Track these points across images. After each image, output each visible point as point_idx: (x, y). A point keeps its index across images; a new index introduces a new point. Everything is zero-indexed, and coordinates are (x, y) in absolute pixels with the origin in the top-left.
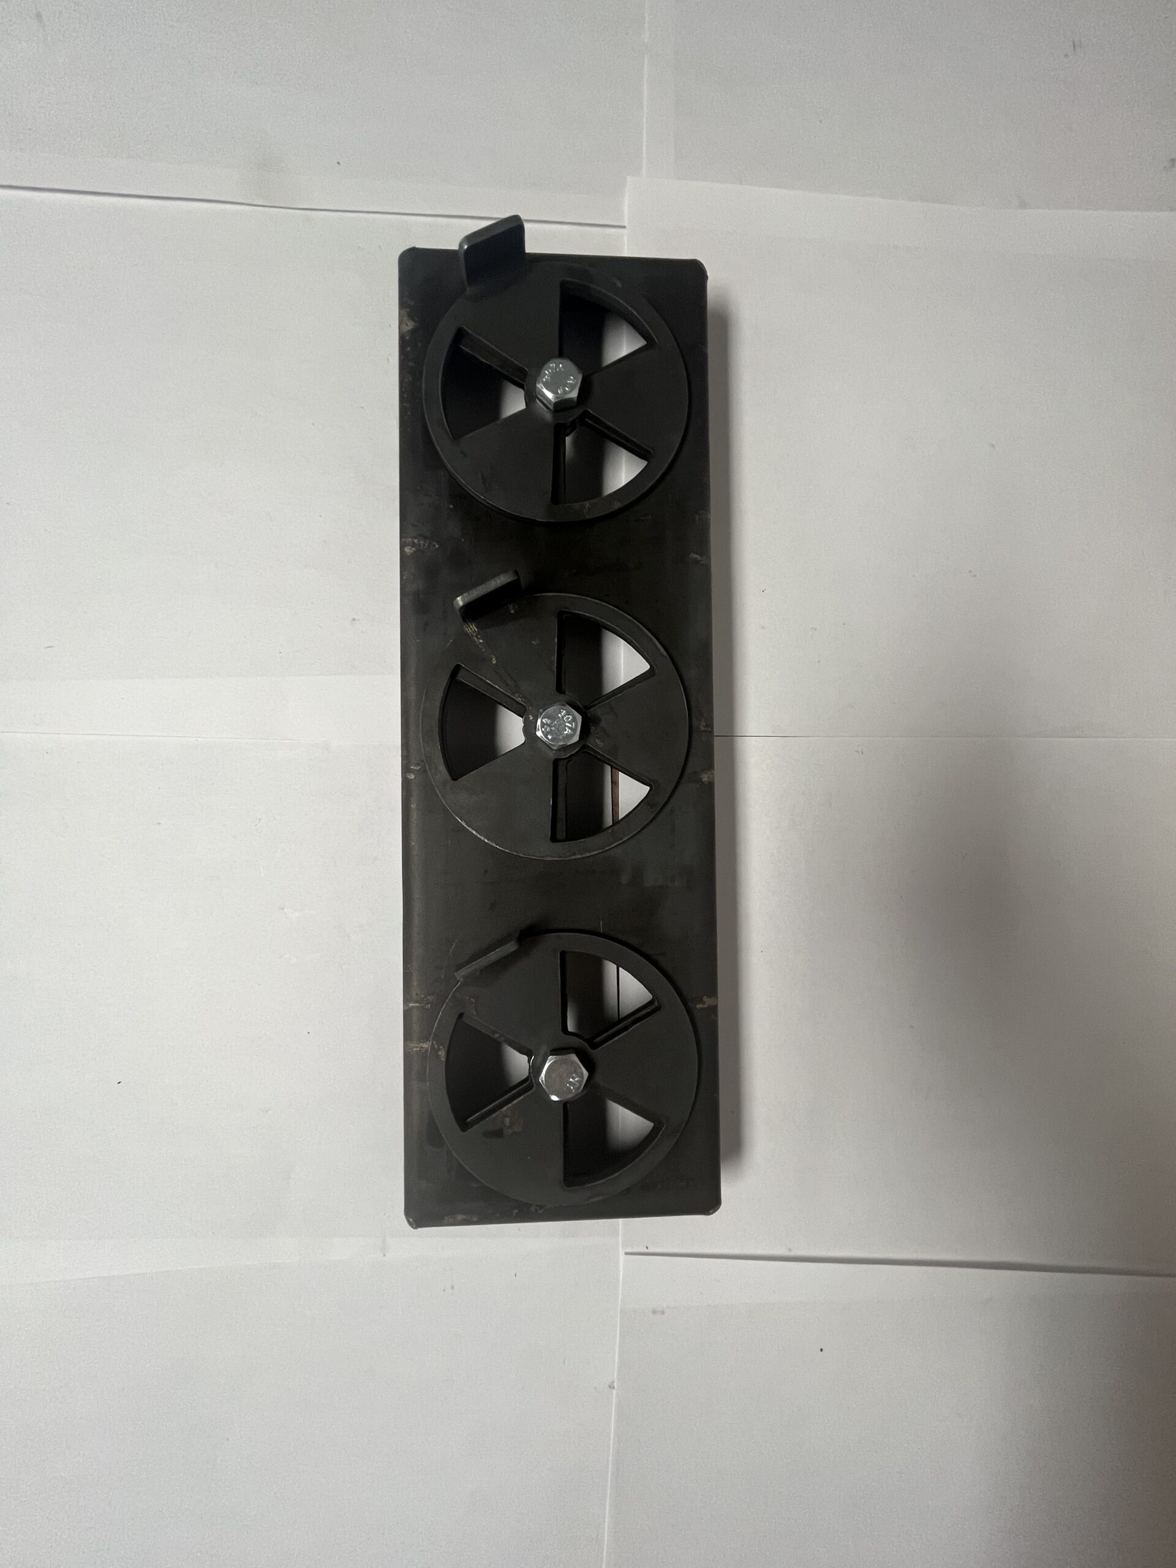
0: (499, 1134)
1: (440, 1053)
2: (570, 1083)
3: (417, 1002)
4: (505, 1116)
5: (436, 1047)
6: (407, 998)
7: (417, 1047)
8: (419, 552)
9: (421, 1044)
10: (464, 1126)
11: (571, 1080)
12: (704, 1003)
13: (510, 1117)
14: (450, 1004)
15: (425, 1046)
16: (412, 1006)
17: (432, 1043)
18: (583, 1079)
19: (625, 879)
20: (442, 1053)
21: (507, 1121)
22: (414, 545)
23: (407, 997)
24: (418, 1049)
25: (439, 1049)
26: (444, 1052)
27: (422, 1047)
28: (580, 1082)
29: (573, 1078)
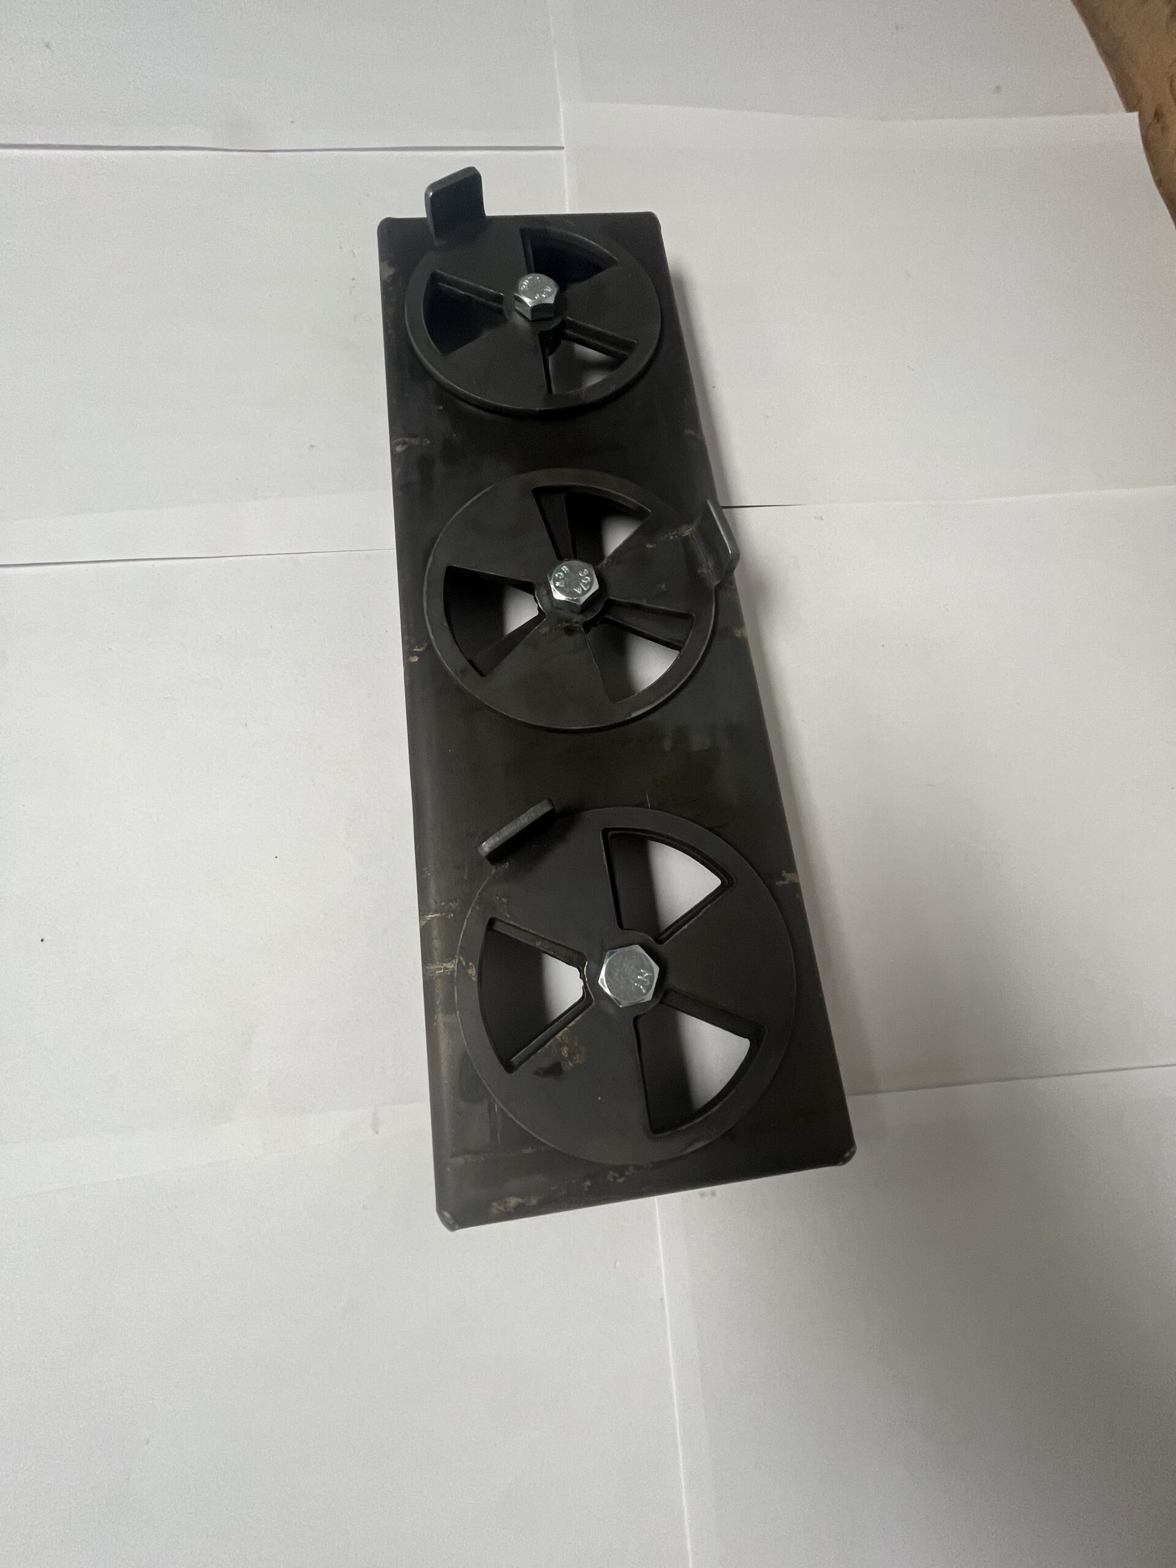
0: (555, 1070)
1: (470, 972)
2: (638, 981)
3: (436, 912)
4: (561, 1045)
5: (464, 963)
6: (423, 911)
7: (440, 969)
8: (410, 449)
9: (445, 965)
10: (509, 1068)
11: (639, 977)
12: (784, 879)
13: (567, 1045)
14: (478, 908)
15: (450, 966)
16: (432, 918)
17: (459, 959)
18: (653, 974)
19: (667, 745)
20: (473, 972)
21: (565, 1051)
22: (404, 443)
23: (424, 909)
24: (442, 971)
25: (468, 967)
26: (474, 969)
27: (446, 968)
28: (651, 978)
29: (641, 974)
